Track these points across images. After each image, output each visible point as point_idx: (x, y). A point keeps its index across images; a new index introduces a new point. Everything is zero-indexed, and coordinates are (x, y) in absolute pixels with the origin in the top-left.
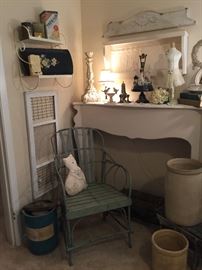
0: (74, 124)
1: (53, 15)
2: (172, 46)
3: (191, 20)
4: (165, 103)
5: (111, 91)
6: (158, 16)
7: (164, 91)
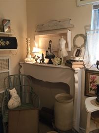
0: (20, 73)
1: (8, 21)
2: (61, 38)
3: (72, 25)
4: (59, 65)
5: (36, 57)
6: (58, 23)
7: (59, 59)
